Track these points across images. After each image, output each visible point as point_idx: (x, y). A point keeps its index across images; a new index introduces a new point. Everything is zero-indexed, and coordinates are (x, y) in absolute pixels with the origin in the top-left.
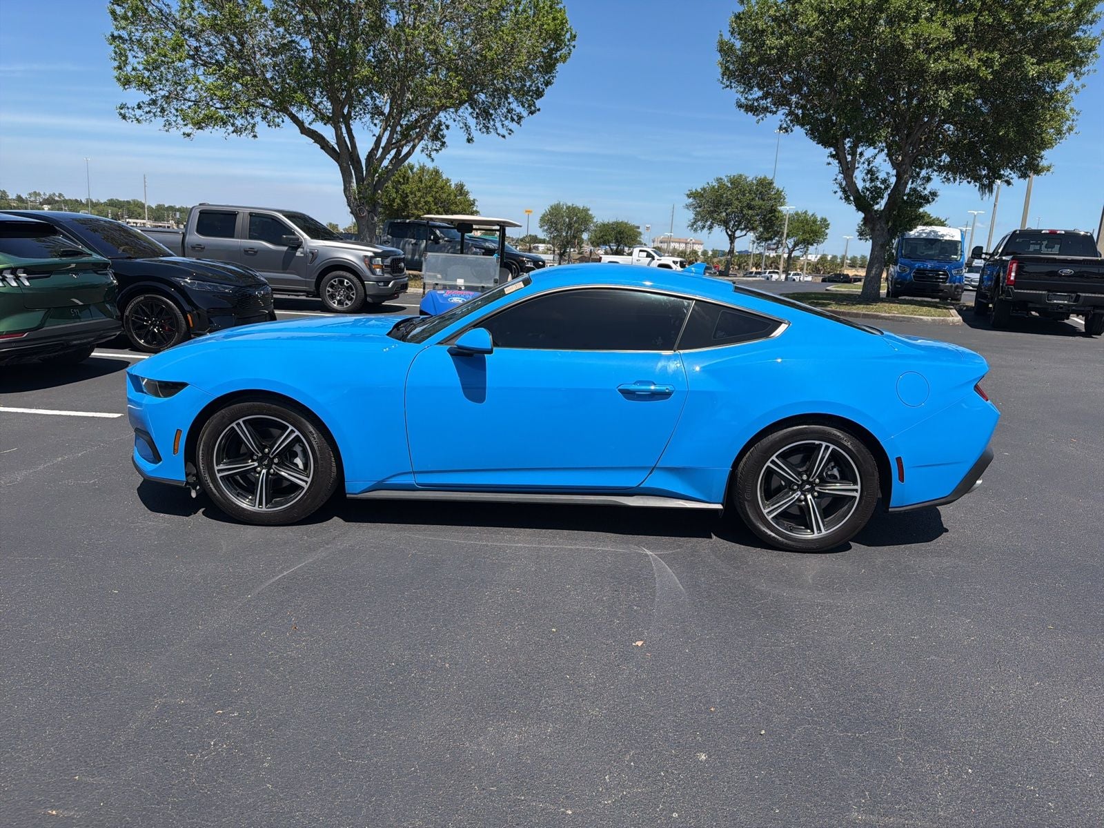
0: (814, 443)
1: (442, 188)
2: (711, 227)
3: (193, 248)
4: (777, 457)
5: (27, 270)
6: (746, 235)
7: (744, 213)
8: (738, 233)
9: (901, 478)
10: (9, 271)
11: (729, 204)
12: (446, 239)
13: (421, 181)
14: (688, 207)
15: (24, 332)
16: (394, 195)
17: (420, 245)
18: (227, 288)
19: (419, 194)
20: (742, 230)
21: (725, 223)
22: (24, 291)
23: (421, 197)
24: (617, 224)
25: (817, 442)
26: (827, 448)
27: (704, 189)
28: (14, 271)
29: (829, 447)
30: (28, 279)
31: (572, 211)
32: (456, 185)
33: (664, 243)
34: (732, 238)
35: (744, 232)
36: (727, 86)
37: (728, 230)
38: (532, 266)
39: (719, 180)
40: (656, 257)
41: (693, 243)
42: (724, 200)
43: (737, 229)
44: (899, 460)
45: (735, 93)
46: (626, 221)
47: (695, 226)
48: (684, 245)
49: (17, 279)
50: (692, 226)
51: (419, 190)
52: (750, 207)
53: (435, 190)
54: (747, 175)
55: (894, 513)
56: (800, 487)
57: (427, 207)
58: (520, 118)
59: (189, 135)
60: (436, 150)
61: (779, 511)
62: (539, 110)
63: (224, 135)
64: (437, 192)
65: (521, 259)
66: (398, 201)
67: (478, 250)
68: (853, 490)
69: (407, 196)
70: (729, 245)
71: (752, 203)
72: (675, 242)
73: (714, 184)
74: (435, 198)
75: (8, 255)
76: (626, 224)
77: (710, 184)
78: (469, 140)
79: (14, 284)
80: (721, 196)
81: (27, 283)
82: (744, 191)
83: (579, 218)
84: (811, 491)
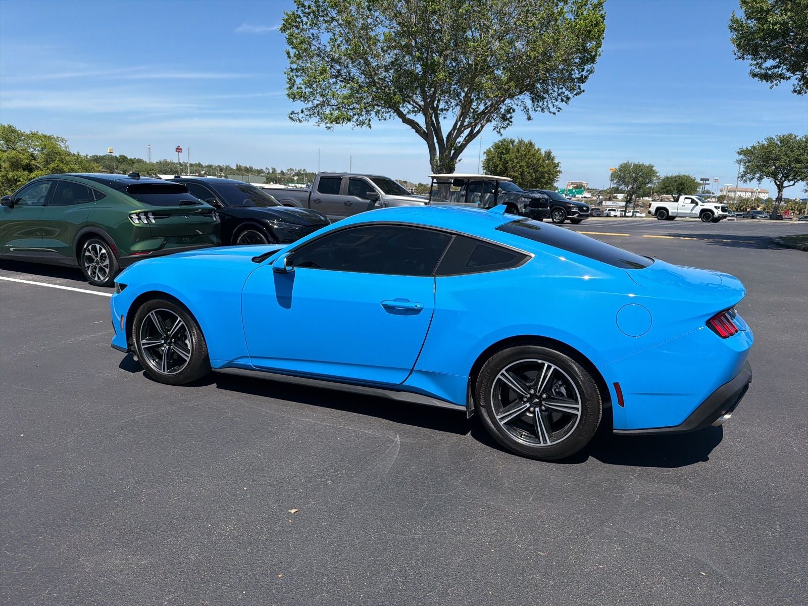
0: (537, 362)
1: (534, 155)
2: (760, 179)
3: (315, 201)
4: (506, 371)
5: (155, 213)
6: (794, 185)
7: (792, 166)
8: (786, 183)
9: (621, 402)
10: (143, 214)
11: (777, 159)
12: (503, 192)
13: (518, 151)
14: (739, 162)
15: (150, 251)
16: (498, 162)
17: (485, 197)
18: (297, 227)
19: (516, 161)
20: (789, 180)
21: (774, 175)
22: (151, 226)
23: (518, 163)
24: (679, 177)
25: (540, 361)
26: (549, 367)
27: (754, 147)
28: (146, 214)
29: (551, 367)
30: (154, 219)
31: (638, 167)
32: (546, 152)
33: (731, 192)
34: (780, 188)
35: (792, 183)
36: (740, 58)
37: (777, 181)
38: (577, 211)
39: (770, 140)
40: (700, 203)
41: (759, 192)
42: (773, 156)
43: (785, 180)
44: (617, 385)
45: (748, 64)
46: (688, 175)
47: (744, 178)
48: (750, 194)
49: (148, 218)
50: (742, 177)
51: (517, 158)
52: (798, 161)
53: (528, 157)
54: (797, 135)
55: (618, 435)
56: (530, 400)
57: (521, 170)
58: (568, 98)
59: (329, 128)
60: (503, 127)
61: (510, 418)
62: (584, 91)
63: (352, 127)
64: (529, 159)
65: (569, 205)
66: (500, 166)
67: (526, 199)
68: (576, 409)
69: (507, 163)
70: (778, 193)
71: (800, 157)
72: (742, 191)
73: (764, 142)
74: (528, 163)
75: (144, 204)
76: (688, 177)
77: (760, 142)
78: (529, 118)
79: (146, 222)
80: (771, 152)
81: (153, 221)
82: (793, 148)
83: (643, 173)
84: (539, 405)
